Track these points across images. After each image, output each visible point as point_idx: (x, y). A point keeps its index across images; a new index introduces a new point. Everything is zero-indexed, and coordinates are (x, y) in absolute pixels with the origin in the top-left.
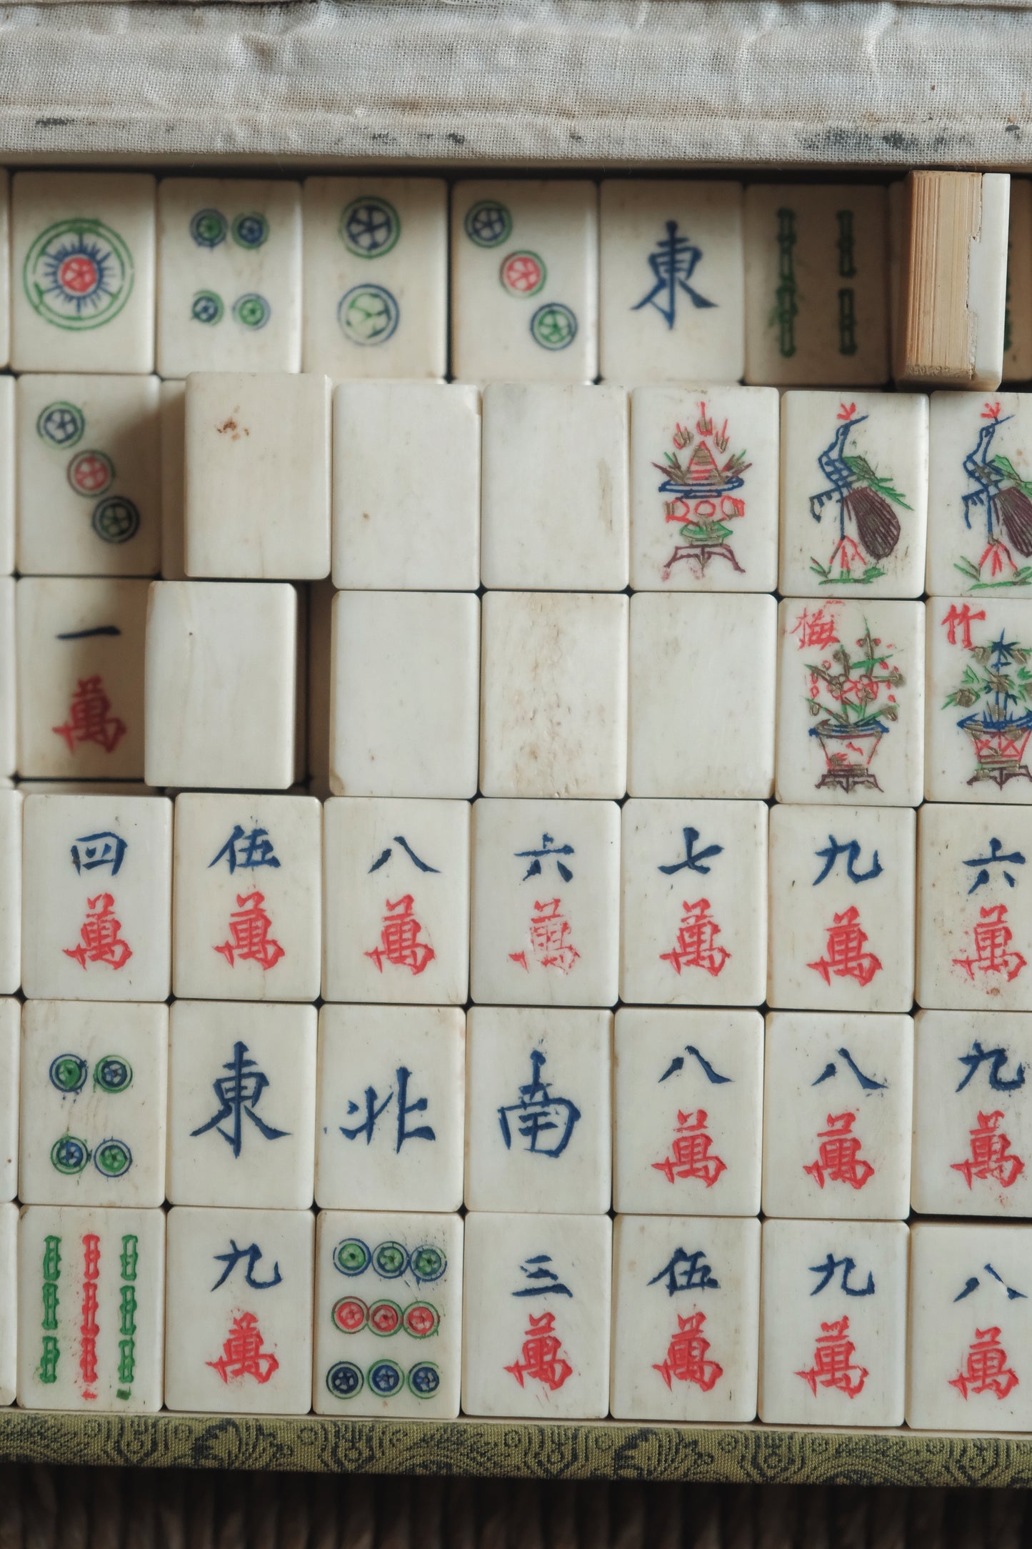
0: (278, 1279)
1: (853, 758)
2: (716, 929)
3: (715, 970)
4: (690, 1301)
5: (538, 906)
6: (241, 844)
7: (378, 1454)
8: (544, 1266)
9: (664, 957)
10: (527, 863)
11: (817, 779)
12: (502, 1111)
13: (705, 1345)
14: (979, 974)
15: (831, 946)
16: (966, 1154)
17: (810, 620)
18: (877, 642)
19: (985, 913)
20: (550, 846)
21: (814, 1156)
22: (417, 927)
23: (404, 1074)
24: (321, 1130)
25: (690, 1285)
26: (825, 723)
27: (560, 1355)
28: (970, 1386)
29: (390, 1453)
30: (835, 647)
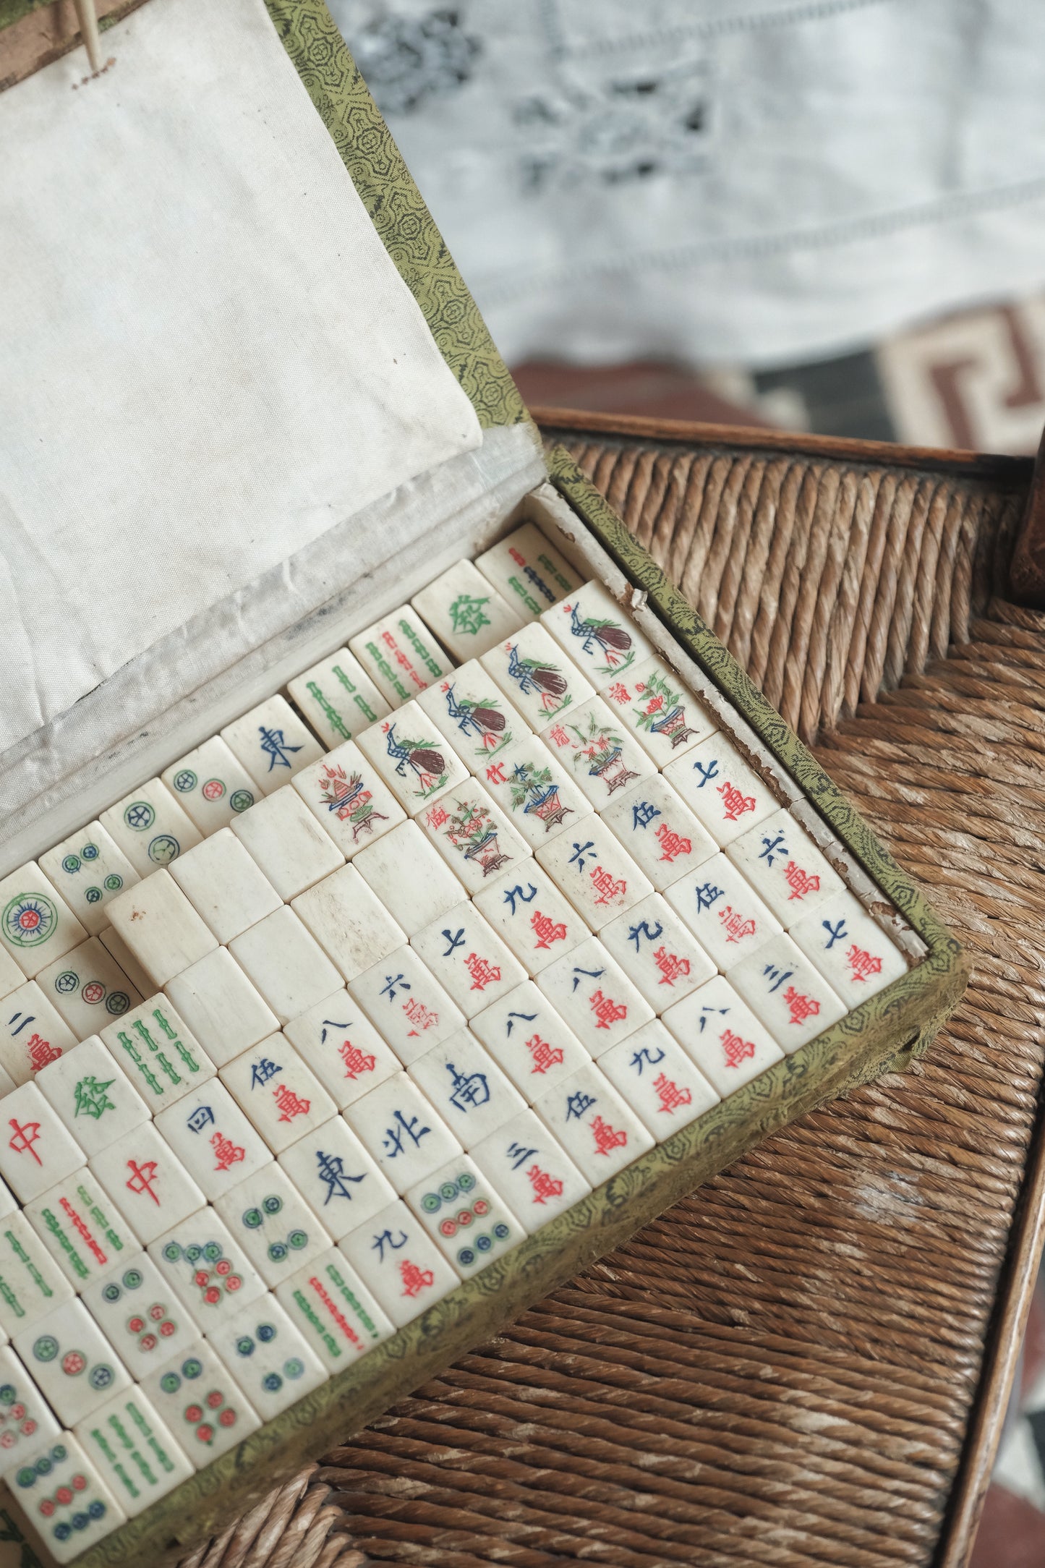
0: (406, 1237)
1: (491, 855)
2: (486, 962)
3: (498, 978)
4: (589, 1115)
5: (404, 1007)
6: (259, 1072)
7: (504, 1273)
8: (517, 1148)
9: (472, 988)
10: (387, 994)
11: (482, 874)
12: (452, 1099)
13: (610, 1128)
14: (609, 900)
15: (539, 933)
16: (661, 975)
17: (432, 816)
18: (466, 804)
19: (593, 875)
20: (392, 981)
21: (596, 1019)
22: (359, 1052)
23: (398, 1114)
24: (379, 1163)
25: (584, 1109)
26: (469, 850)
27: (552, 1179)
28: (735, 1062)
29: (509, 1269)
30: (450, 818)
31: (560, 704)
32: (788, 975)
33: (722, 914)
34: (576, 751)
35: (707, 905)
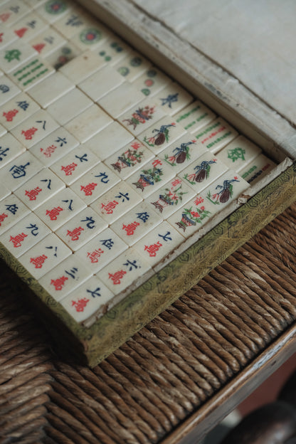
1: (121, 166)
2: (74, 169)
4: (8, 213)
5: (53, 146)
6: (23, 103)
9: (62, 167)
10: (58, 139)
11: (112, 164)
12: (15, 166)
13: (3, 220)
14: (103, 208)
15: (87, 186)
16: (71, 230)
17: (136, 144)
18: (142, 154)
19: (114, 201)
20: (64, 140)
21: (50, 210)
22: (33, 134)
23: (8, 149)
25: (11, 211)
26: (122, 158)
28: (33, 261)
30: (136, 150)
31: (191, 181)
32: (74, 277)
33: (100, 249)
34: (170, 189)
35: (104, 244)
